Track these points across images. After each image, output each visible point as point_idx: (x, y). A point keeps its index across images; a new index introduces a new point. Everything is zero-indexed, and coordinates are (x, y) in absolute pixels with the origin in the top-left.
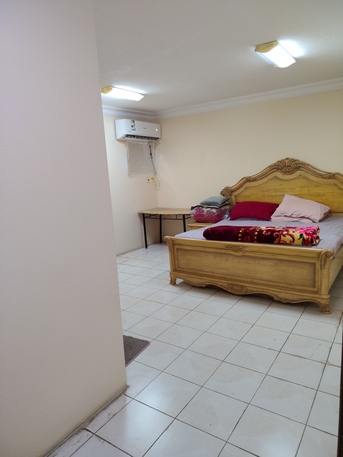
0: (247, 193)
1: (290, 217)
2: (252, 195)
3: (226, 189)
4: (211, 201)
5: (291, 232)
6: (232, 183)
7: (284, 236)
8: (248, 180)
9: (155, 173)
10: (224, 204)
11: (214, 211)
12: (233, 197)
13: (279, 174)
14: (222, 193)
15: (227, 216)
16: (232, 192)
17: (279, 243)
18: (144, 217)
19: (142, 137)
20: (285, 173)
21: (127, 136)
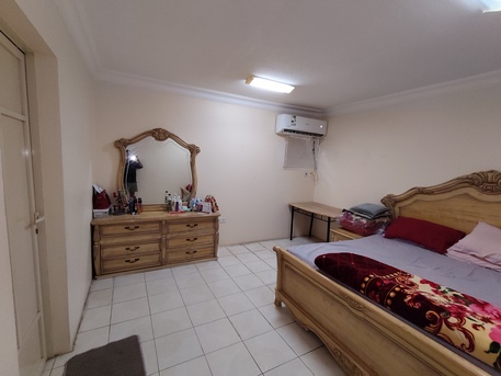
0: (416, 207)
1: (483, 259)
2: (424, 211)
3: (389, 197)
4: (364, 208)
5: (468, 325)
6: (398, 191)
7: (449, 326)
8: (421, 191)
9: (316, 169)
10: (381, 214)
11: (364, 221)
12: (397, 209)
13: (473, 192)
14: (383, 201)
15: (381, 230)
16: (397, 202)
17: (436, 335)
18: (293, 209)
19: (303, 133)
20: (485, 191)
21: (286, 130)
